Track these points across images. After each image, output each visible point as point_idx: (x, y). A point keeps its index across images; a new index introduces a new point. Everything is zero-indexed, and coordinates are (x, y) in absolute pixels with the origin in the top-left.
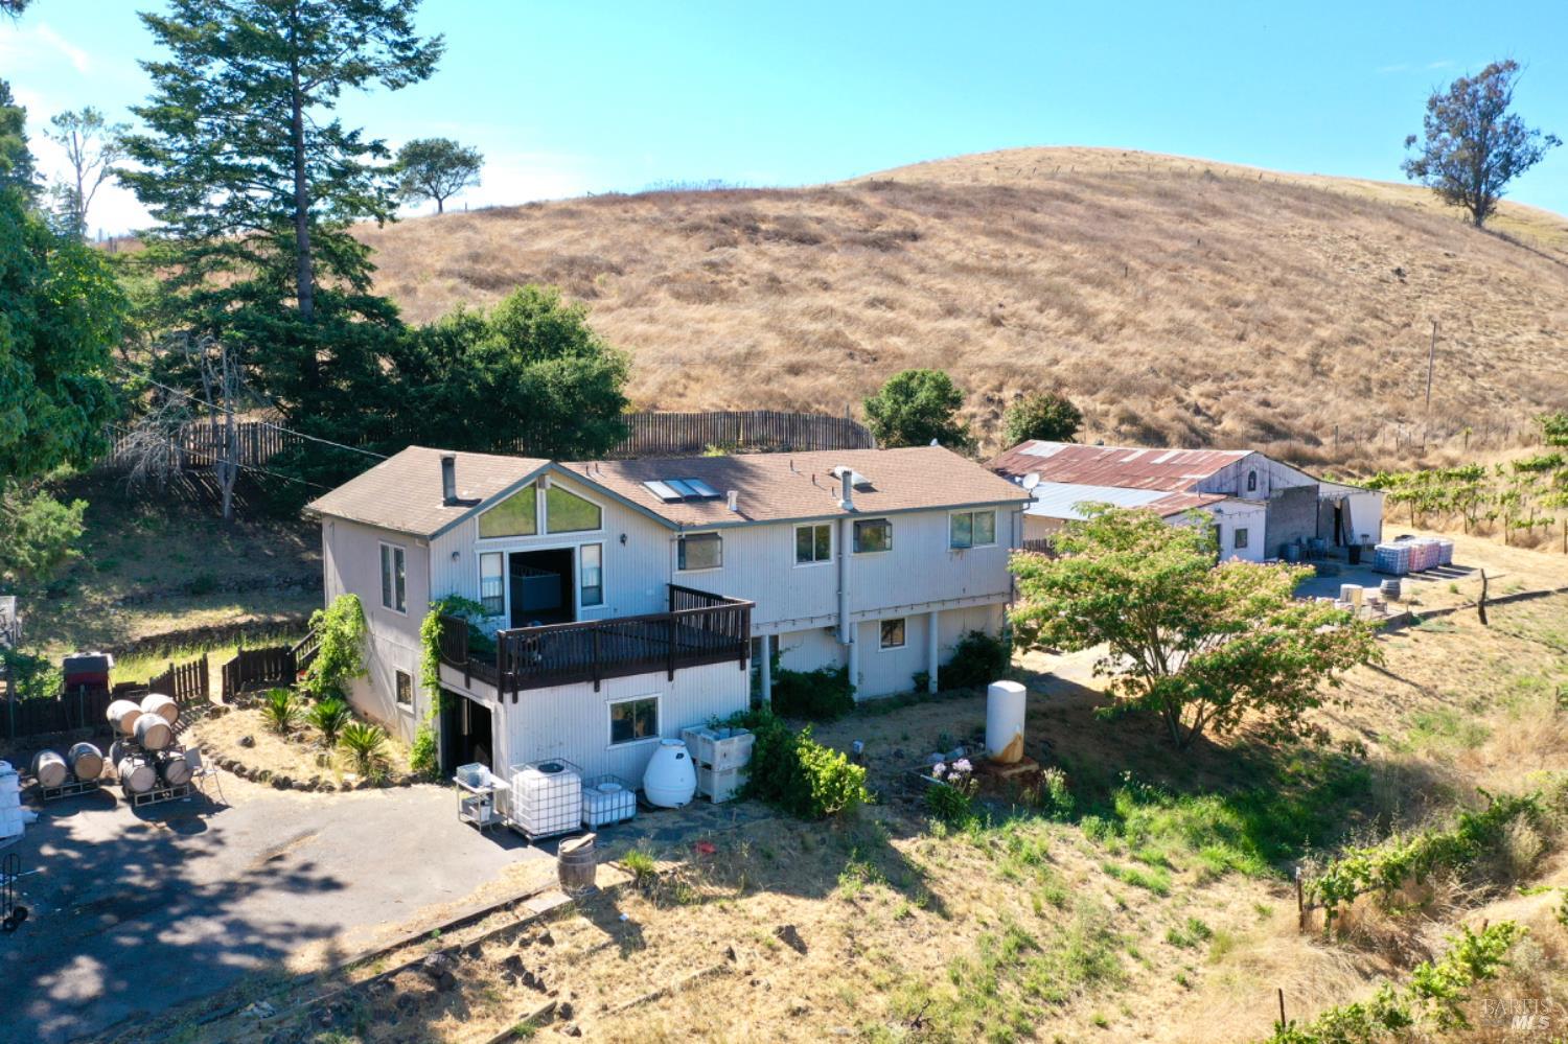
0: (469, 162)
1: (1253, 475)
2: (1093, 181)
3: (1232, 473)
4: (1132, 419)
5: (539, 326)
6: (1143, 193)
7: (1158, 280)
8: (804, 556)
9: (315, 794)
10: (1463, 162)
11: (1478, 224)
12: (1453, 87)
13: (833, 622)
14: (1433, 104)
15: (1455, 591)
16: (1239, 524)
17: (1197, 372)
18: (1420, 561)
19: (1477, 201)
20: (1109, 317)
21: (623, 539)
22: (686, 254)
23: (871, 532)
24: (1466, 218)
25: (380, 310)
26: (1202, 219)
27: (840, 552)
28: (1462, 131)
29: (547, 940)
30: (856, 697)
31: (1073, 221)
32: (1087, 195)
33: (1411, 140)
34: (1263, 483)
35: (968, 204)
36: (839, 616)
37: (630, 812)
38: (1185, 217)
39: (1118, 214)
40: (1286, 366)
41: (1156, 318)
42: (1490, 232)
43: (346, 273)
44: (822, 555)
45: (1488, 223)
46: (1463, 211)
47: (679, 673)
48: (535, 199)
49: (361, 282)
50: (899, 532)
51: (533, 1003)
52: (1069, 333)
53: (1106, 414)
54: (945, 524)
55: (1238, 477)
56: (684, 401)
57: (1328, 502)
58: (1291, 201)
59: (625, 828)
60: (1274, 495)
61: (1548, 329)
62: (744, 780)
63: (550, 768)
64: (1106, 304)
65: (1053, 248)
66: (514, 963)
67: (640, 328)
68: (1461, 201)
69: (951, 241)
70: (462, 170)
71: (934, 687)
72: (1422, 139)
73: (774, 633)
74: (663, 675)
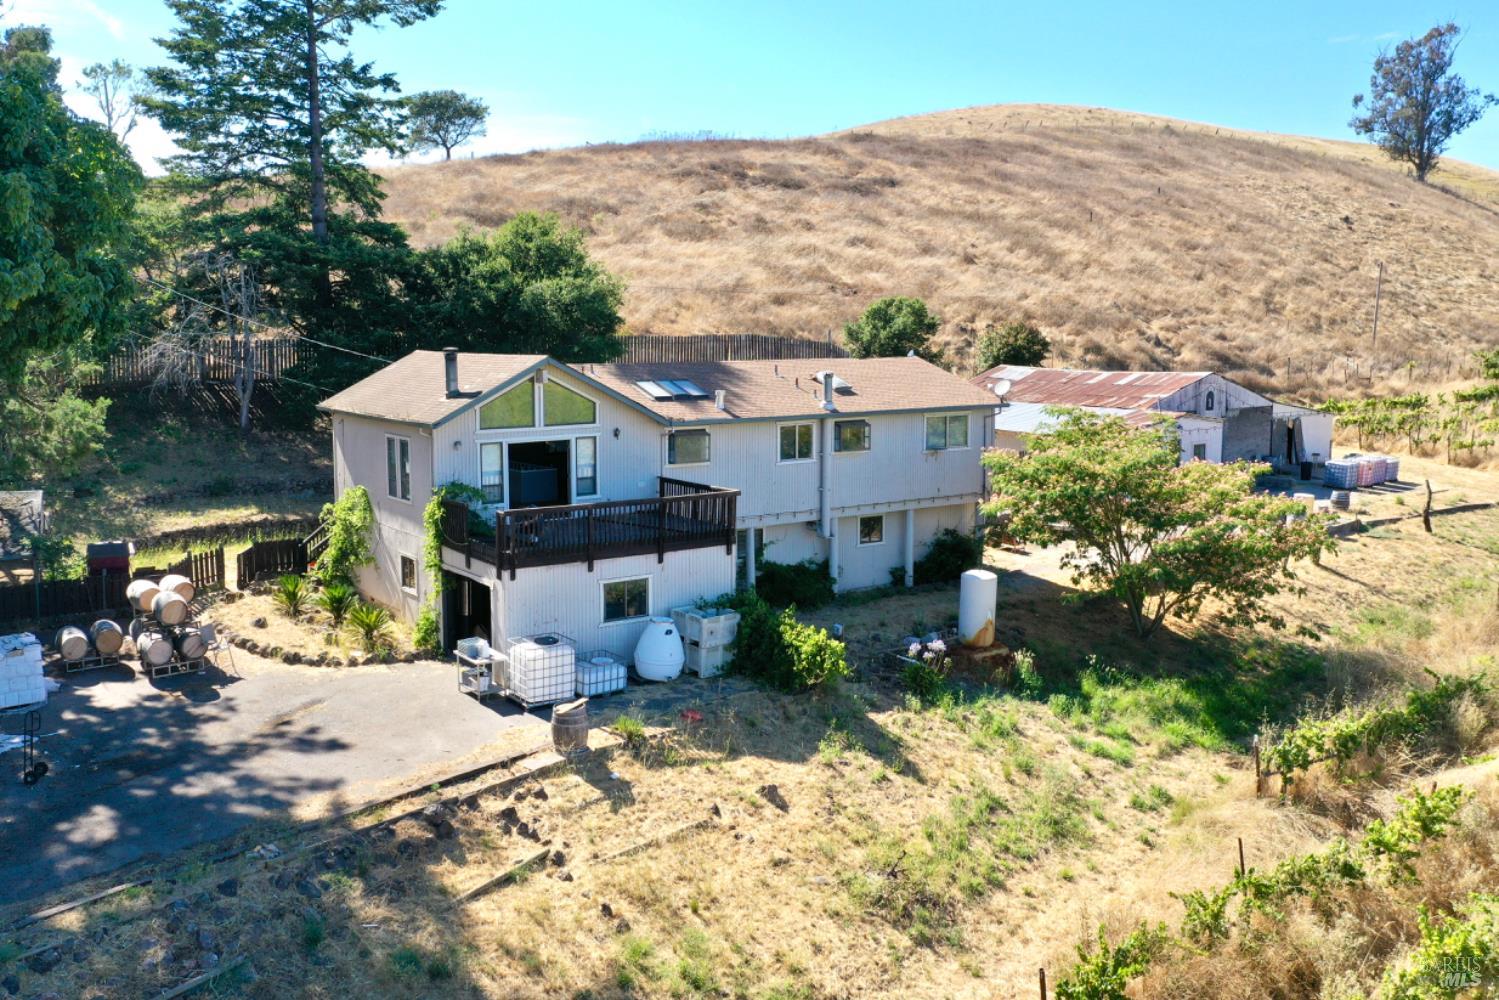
0: (475, 113)
1: (1210, 395)
2: (1060, 134)
3: (1191, 393)
4: (1097, 349)
5: (538, 249)
6: (1107, 145)
7: (1121, 225)
8: (787, 454)
9: (323, 669)
10: (1408, 119)
11: (1421, 178)
12: (1398, 49)
13: (814, 517)
14: (1379, 65)
15: (1401, 503)
16: (1197, 439)
17: (1158, 308)
18: (1368, 477)
19: (1420, 156)
20: (1075, 257)
21: (616, 433)
22: (678, 197)
23: (851, 432)
24: (1410, 172)
25: (391, 236)
26: (1163, 170)
27: (822, 450)
28: (1406, 90)
29: (541, 795)
30: (836, 588)
31: (1041, 171)
32: (1055, 148)
33: (1358, 100)
34: (1220, 403)
35: (942, 154)
36: (821, 511)
37: (622, 684)
38: (1147, 167)
39: (1083, 165)
40: (1241, 304)
41: (1120, 259)
42: (1433, 186)
43: (358, 200)
44: (805, 453)
45: (1430, 177)
46: (1408, 166)
47: (669, 556)
48: (537, 148)
49: (372, 209)
50: (877, 432)
51: (528, 851)
52: (1037, 271)
53: (1072, 344)
54: (921, 427)
55: (1196, 396)
56: (675, 326)
57: (1280, 421)
58: (1246, 154)
59: (614, 699)
60: (1230, 414)
61: (1487, 273)
62: (730, 657)
63: (546, 641)
64: (1072, 246)
65: (1023, 195)
66: (509, 815)
67: (636, 262)
68: (1405, 157)
69: (925, 187)
70: (469, 121)
71: (909, 581)
72: (1369, 98)
73: (759, 525)
74: (654, 557)
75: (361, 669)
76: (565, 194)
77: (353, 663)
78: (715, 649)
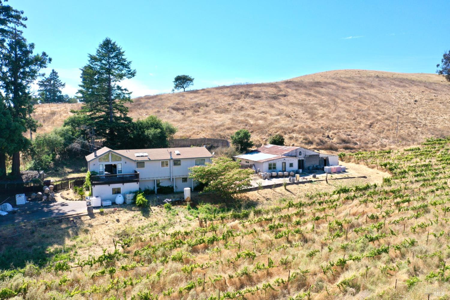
0: (191, 80)
1: (300, 152)
2: (344, 79)
4: (307, 139)
6: (355, 82)
7: (343, 105)
8: (163, 166)
14: (444, 55)
16: (291, 162)
17: (335, 128)
20: (321, 115)
21: (126, 163)
23: (177, 162)
26: (366, 88)
27: (170, 165)
30: (175, 191)
31: (330, 90)
32: (339, 83)
33: (438, 66)
34: (303, 154)
35: (305, 87)
36: (170, 177)
38: (361, 88)
39: (343, 88)
40: (362, 125)
41: (333, 115)
44: (167, 166)
47: (125, 184)
48: (204, 88)
50: (182, 162)
52: (307, 119)
54: (194, 161)
55: (295, 153)
57: (322, 158)
58: (397, 83)
60: (306, 156)
62: (133, 201)
63: (97, 197)
64: (321, 111)
65: (319, 97)
69: (295, 96)
70: (189, 82)
72: (441, 64)
73: (157, 179)
74: (122, 184)
75: (77, 201)
76: (198, 102)
77: (76, 200)
78: (130, 199)
